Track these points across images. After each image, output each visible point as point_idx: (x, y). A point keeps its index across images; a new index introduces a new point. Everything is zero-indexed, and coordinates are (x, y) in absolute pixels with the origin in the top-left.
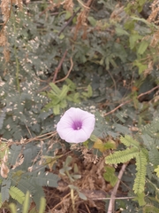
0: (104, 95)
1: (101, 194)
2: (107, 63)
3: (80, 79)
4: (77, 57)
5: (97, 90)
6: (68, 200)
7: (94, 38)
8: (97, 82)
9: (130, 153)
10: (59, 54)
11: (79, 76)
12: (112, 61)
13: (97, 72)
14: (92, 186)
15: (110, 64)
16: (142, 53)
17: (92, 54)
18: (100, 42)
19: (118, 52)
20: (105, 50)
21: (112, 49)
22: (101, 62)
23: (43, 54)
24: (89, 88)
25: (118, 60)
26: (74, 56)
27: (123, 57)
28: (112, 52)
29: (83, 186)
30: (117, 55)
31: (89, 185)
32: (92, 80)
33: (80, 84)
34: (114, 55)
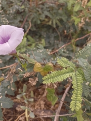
0: (54, 45)
1: (49, 112)
2: (54, 23)
3: (37, 37)
4: (34, 20)
5: (49, 42)
6: (23, 118)
8: (49, 37)
9: (66, 73)
10: (22, 20)
11: (37, 35)
12: (58, 22)
13: (49, 32)
14: (43, 106)
15: (56, 24)
16: (76, 10)
18: (49, 10)
19: (61, 15)
20: (52, 14)
21: (57, 14)
22: (50, 23)
23: (11, 19)
25: (61, 21)
27: (64, 18)
29: (36, 107)
30: (60, 17)
31: (40, 106)
32: (45, 36)
33: (37, 40)
34: (58, 18)
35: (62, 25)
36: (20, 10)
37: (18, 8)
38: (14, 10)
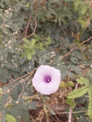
0: (59, 42)
2: (60, 21)
3: (42, 32)
4: (39, 18)
5: (54, 39)
7: (50, 5)
8: (54, 33)
9: (84, 89)
10: (27, 17)
12: (63, 19)
13: (53, 27)
14: (57, 102)
17: (49, 16)
18: (53, 7)
19: (66, 13)
20: (58, 12)
21: (62, 11)
22: (56, 21)
23: (16, 18)
24: (49, 39)
25: (66, 18)
26: (37, 18)
27: (70, 16)
28: (62, 13)
30: (66, 15)
31: (54, 102)
32: (50, 33)
33: (42, 36)
34: (63, 16)
35: (67, 22)
36: (24, 8)
37: (22, 6)
38: (19, 9)
